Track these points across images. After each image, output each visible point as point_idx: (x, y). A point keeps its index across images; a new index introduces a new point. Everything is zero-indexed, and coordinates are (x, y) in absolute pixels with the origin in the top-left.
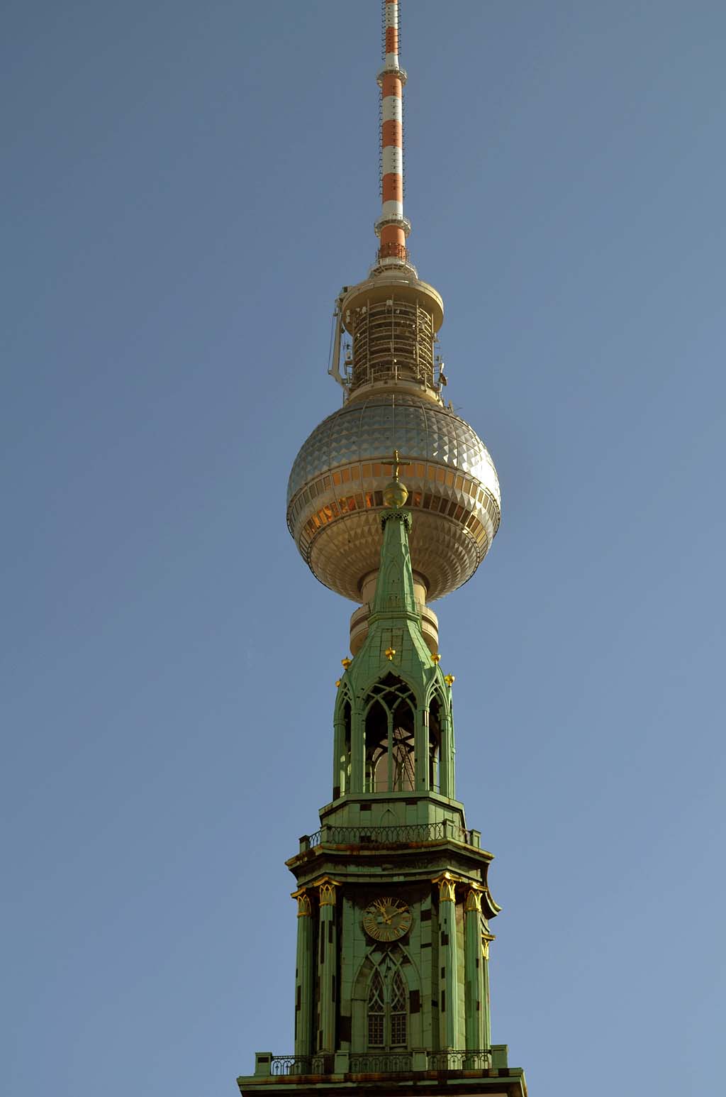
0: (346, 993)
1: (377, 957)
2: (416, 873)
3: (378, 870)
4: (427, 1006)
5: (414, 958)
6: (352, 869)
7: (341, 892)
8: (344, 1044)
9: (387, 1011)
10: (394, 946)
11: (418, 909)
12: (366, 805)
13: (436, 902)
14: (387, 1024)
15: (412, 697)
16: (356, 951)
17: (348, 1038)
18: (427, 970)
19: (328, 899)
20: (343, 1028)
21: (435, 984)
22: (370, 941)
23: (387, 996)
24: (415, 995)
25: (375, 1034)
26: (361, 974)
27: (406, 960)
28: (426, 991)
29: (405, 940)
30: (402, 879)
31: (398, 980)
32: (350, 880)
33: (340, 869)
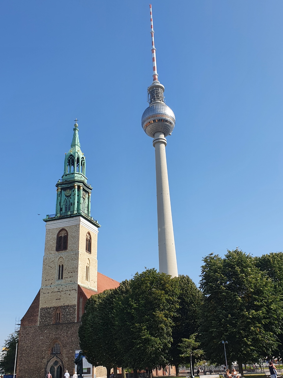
0: (62, 204)
1: (67, 198)
2: (72, 185)
3: (67, 185)
4: (73, 205)
5: (72, 198)
6: (63, 185)
7: (61, 189)
8: (61, 212)
9: (68, 206)
10: (69, 196)
11: (72, 190)
12: (66, 175)
13: (74, 189)
14: (68, 208)
15: (74, 158)
16: (63, 197)
17: (62, 211)
18: (73, 199)
19: (60, 190)
20: (61, 209)
21: (74, 201)
22: (66, 196)
23: (68, 204)
24: (72, 203)
25: (66, 210)
26: (64, 201)
27: (71, 198)
28: (73, 202)
29: (71, 195)
30: (70, 186)
31: (70, 202)
32: (63, 187)
33: (61, 186)
